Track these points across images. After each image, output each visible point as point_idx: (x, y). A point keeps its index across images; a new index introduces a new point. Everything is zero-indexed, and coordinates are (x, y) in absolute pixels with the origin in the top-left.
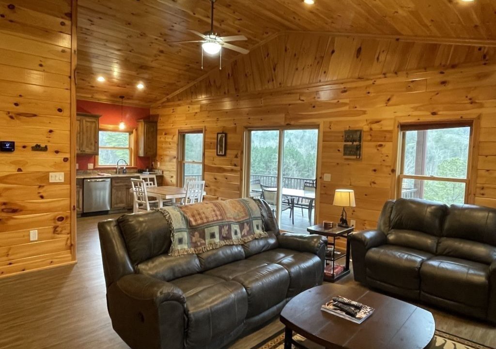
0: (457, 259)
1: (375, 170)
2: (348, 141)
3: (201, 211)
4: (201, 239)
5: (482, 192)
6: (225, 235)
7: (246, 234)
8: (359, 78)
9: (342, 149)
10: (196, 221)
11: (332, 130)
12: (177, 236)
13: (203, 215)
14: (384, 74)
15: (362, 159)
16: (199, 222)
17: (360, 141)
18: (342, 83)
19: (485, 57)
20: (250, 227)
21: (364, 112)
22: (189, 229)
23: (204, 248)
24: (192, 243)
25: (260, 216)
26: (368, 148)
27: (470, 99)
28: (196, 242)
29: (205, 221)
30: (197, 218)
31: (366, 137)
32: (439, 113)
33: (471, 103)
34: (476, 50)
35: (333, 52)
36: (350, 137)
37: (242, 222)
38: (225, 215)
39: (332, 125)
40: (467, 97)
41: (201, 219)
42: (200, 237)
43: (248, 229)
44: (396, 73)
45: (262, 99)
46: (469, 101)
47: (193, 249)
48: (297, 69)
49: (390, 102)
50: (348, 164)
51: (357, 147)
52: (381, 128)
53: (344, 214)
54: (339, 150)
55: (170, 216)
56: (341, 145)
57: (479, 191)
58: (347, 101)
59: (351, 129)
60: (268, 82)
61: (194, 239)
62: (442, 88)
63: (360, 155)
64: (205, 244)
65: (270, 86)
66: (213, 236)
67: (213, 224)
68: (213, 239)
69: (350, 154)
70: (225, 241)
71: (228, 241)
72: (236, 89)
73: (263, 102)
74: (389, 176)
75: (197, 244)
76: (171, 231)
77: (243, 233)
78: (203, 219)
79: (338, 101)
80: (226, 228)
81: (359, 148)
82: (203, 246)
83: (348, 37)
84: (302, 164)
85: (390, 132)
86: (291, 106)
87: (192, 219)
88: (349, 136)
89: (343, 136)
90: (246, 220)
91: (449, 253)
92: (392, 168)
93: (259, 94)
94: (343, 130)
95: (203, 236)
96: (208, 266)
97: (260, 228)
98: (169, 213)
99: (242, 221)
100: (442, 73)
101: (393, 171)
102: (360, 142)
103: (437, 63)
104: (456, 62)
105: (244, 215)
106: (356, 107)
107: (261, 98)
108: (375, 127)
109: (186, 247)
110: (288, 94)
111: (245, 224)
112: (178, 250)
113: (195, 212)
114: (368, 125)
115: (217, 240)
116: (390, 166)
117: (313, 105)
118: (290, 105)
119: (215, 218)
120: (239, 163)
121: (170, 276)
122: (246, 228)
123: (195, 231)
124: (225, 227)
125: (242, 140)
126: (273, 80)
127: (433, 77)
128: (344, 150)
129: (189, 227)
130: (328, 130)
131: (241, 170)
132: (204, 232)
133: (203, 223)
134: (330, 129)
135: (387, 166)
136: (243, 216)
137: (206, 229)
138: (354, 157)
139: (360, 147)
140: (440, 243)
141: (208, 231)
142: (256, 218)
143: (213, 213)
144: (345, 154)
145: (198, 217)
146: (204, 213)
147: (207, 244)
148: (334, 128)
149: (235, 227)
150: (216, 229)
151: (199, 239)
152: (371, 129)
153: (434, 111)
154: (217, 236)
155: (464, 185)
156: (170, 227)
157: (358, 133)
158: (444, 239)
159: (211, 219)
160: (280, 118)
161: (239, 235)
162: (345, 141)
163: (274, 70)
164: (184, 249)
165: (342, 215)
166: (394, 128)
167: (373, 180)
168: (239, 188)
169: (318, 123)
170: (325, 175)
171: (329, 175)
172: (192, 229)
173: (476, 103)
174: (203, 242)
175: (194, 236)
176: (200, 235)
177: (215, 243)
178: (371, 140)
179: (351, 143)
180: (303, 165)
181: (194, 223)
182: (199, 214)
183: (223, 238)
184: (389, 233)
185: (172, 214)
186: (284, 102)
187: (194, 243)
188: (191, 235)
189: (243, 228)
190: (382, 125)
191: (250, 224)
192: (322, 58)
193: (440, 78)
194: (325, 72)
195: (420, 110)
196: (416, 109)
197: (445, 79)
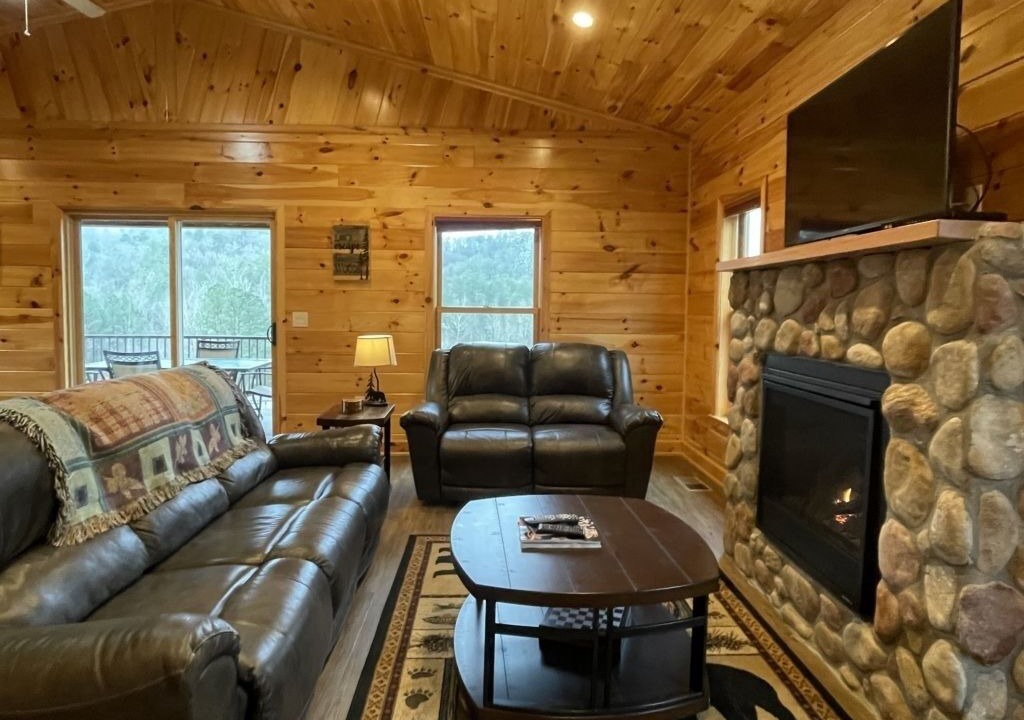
0: (563, 425)
1: (396, 301)
2: (342, 248)
3: (115, 405)
4: (132, 480)
5: (558, 325)
6: (183, 461)
7: (217, 450)
8: (357, 128)
9: (329, 263)
10: (108, 431)
11: (305, 224)
12: (73, 481)
13: (125, 414)
14: (404, 128)
15: (370, 282)
16: (120, 433)
17: (366, 247)
18: (321, 134)
19: (552, 124)
20: (220, 431)
21: (370, 195)
22: (95, 458)
23: (145, 501)
24: (109, 495)
25: (235, 403)
26: (381, 262)
27: (537, 187)
28: (119, 493)
29: (135, 428)
30: (109, 424)
31: (375, 240)
32: (495, 205)
33: (539, 193)
34: (541, 113)
35: (298, 67)
36: (345, 239)
37: (204, 423)
38: (175, 407)
39: (304, 214)
40: (532, 183)
41: (123, 424)
42: (128, 475)
43: (219, 436)
44: (425, 130)
45: (114, 144)
46: (535, 190)
47: (114, 513)
48: (212, 88)
49: (417, 180)
50: (344, 292)
51: (360, 259)
52: (403, 225)
53: (375, 383)
54: (322, 265)
55: (37, 427)
56: (327, 255)
57: (554, 324)
58: (334, 169)
59: (344, 224)
60: (132, 105)
61: (113, 484)
62: (498, 164)
63: (367, 273)
64: (143, 492)
65: (138, 114)
66: (159, 465)
67: (155, 434)
68: (161, 475)
69: (347, 272)
70: (185, 474)
71: (191, 472)
72: (23, 109)
73: (116, 150)
74: (423, 309)
75: (124, 497)
76: (53, 472)
77: (211, 450)
78: (126, 425)
79: (315, 168)
80: (183, 440)
81: (364, 260)
82: (141, 499)
83: (329, 44)
84: (96, 318)
85: (420, 233)
86: (198, 167)
87: (95, 429)
88: (343, 238)
89: (329, 238)
90: (210, 416)
91: (547, 419)
92: (426, 295)
93: (104, 130)
94: (329, 225)
95: (135, 472)
96: (164, 546)
97: (238, 431)
98: (30, 420)
99: (205, 420)
100: (497, 140)
101: (429, 300)
102: (367, 249)
103: (488, 123)
104: (515, 126)
105: (206, 405)
106: (353, 183)
107: (111, 140)
108: (392, 221)
109: (97, 510)
110: (193, 139)
111: (212, 426)
112: (80, 524)
113: (99, 408)
114: (377, 218)
115: (170, 475)
116: (423, 293)
117: (258, 171)
118: (197, 164)
119: (156, 419)
120: (48, 299)
121: (84, 605)
122: (216, 436)
123: (112, 462)
124: (180, 438)
125: (55, 241)
126: (145, 103)
127: (484, 144)
128: (335, 265)
129: (93, 454)
130: (297, 224)
131: (58, 315)
132: (137, 459)
133: (131, 436)
134: (301, 221)
135: (417, 293)
136: (203, 407)
137: (141, 451)
138: (358, 277)
139: (367, 259)
140: (533, 406)
141: (146, 457)
142: (228, 410)
143: (148, 406)
144: (337, 272)
145: (111, 421)
146: (125, 408)
147: (149, 490)
148: (310, 221)
149: (196, 437)
150: (162, 448)
151: (126, 481)
152: (385, 226)
153: (490, 201)
154: (169, 463)
155: (530, 317)
156: (49, 459)
157: (362, 232)
158: (535, 399)
159: (147, 423)
160: (171, 194)
161: (206, 455)
162: (336, 247)
163: (148, 79)
164: (95, 517)
165: (371, 384)
166: (426, 225)
167: (394, 319)
168: (54, 363)
169: (271, 209)
170: (295, 314)
171: (305, 315)
172: (101, 455)
173: (544, 193)
174: (138, 486)
175: (110, 476)
176: (127, 467)
177: (168, 484)
178: (386, 246)
179: (347, 251)
180: (99, 321)
181: (106, 440)
182: (113, 412)
183: (181, 468)
184: (450, 404)
185: (42, 419)
186: (183, 158)
187: (112, 495)
188: (104, 474)
189: (210, 437)
190: (404, 219)
191: (219, 423)
192: (274, 74)
193: (495, 149)
194: (281, 106)
195: (467, 198)
196: (460, 196)
197: (502, 151)
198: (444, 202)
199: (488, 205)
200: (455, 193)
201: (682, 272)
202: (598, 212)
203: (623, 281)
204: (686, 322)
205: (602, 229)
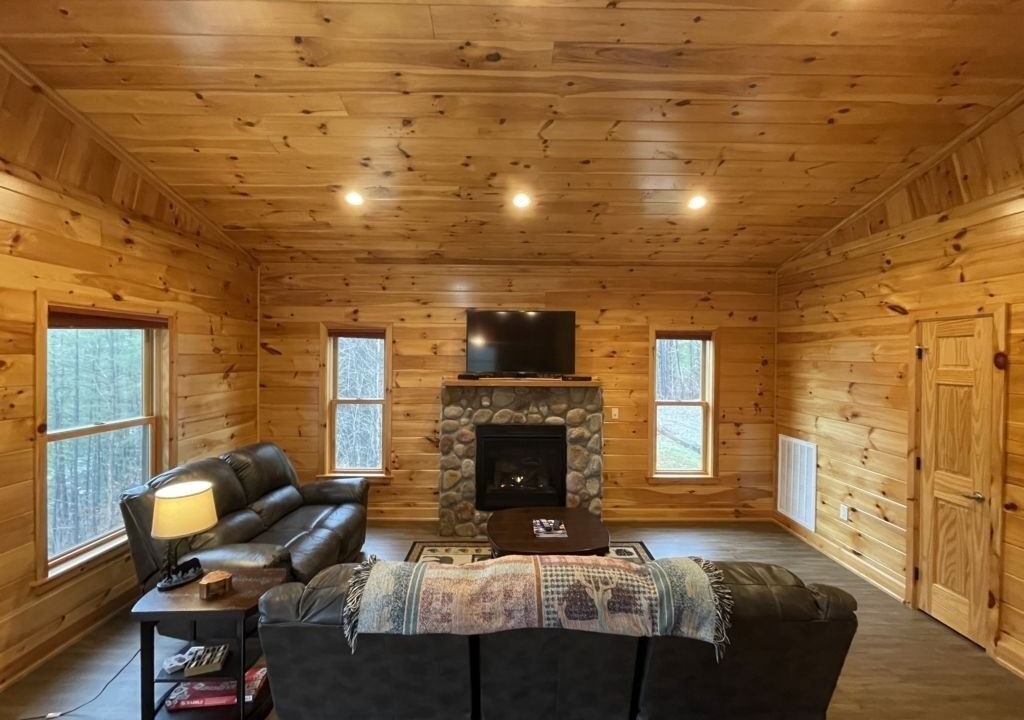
5: (183, 430)
14: (5, 161)
19: (176, 221)
27: (164, 283)
32: (125, 298)
33: (166, 290)
34: (168, 205)
40: (160, 279)
44: (38, 176)
46: (163, 287)
49: (22, 246)
57: (180, 431)
62: (128, 250)
74: (31, 443)
92: (39, 421)
100: (127, 222)
101: (43, 428)
103: (116, 198)
104: (145, 211)
127: (112, 223)
135: (22, 420)
153: (120, 293)
166: (38, 317)
173: (171, 291)
193: (123, 231)
195: (94, 285)
196: (85, 280)
197: (132, 237)
198: (66, 286)
199: (117, 298)
200: (77, 276)
201: (255, 369)
202: (210, 317)
203: (225, 381)
204: (258, 409)
205: (212, 333)
